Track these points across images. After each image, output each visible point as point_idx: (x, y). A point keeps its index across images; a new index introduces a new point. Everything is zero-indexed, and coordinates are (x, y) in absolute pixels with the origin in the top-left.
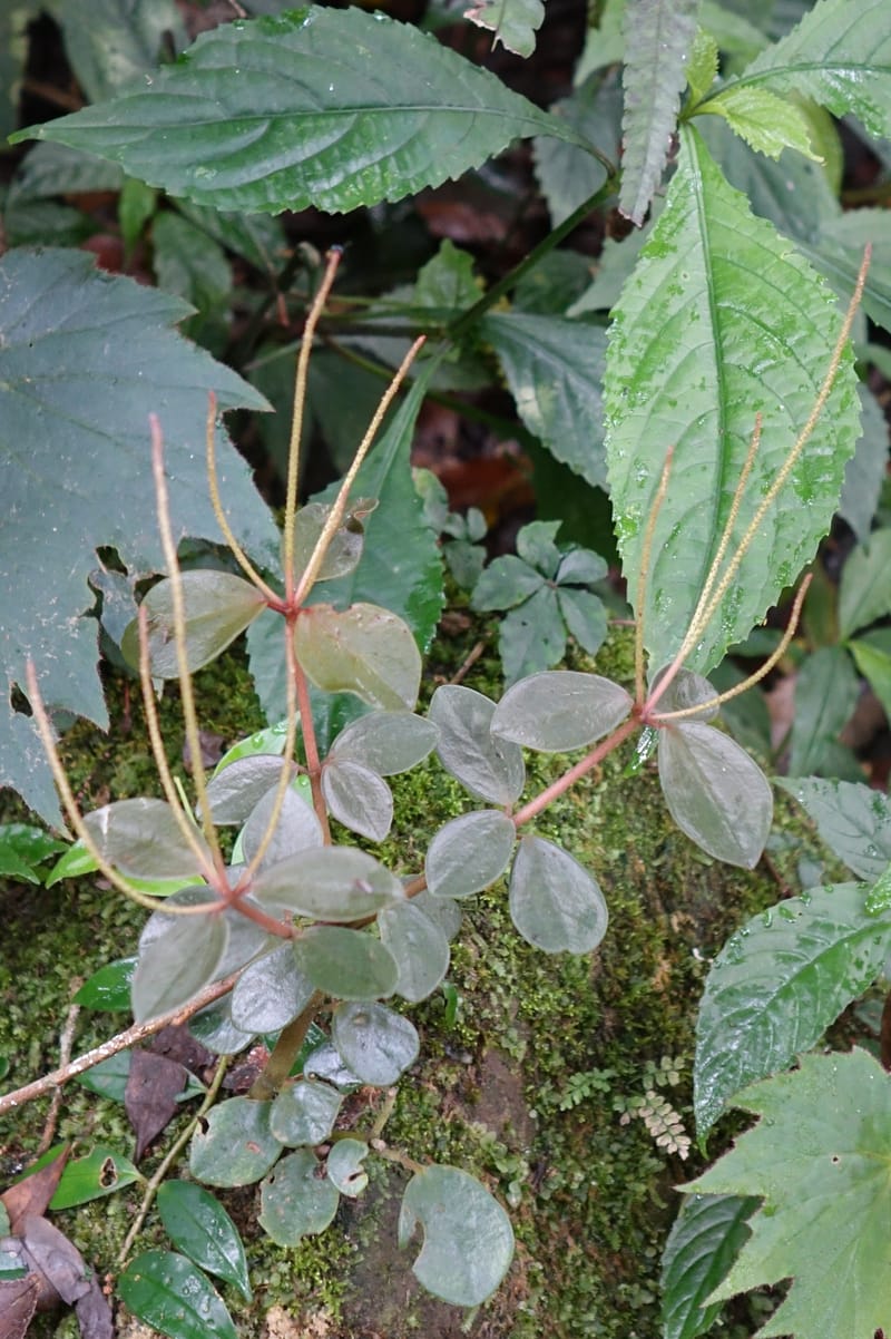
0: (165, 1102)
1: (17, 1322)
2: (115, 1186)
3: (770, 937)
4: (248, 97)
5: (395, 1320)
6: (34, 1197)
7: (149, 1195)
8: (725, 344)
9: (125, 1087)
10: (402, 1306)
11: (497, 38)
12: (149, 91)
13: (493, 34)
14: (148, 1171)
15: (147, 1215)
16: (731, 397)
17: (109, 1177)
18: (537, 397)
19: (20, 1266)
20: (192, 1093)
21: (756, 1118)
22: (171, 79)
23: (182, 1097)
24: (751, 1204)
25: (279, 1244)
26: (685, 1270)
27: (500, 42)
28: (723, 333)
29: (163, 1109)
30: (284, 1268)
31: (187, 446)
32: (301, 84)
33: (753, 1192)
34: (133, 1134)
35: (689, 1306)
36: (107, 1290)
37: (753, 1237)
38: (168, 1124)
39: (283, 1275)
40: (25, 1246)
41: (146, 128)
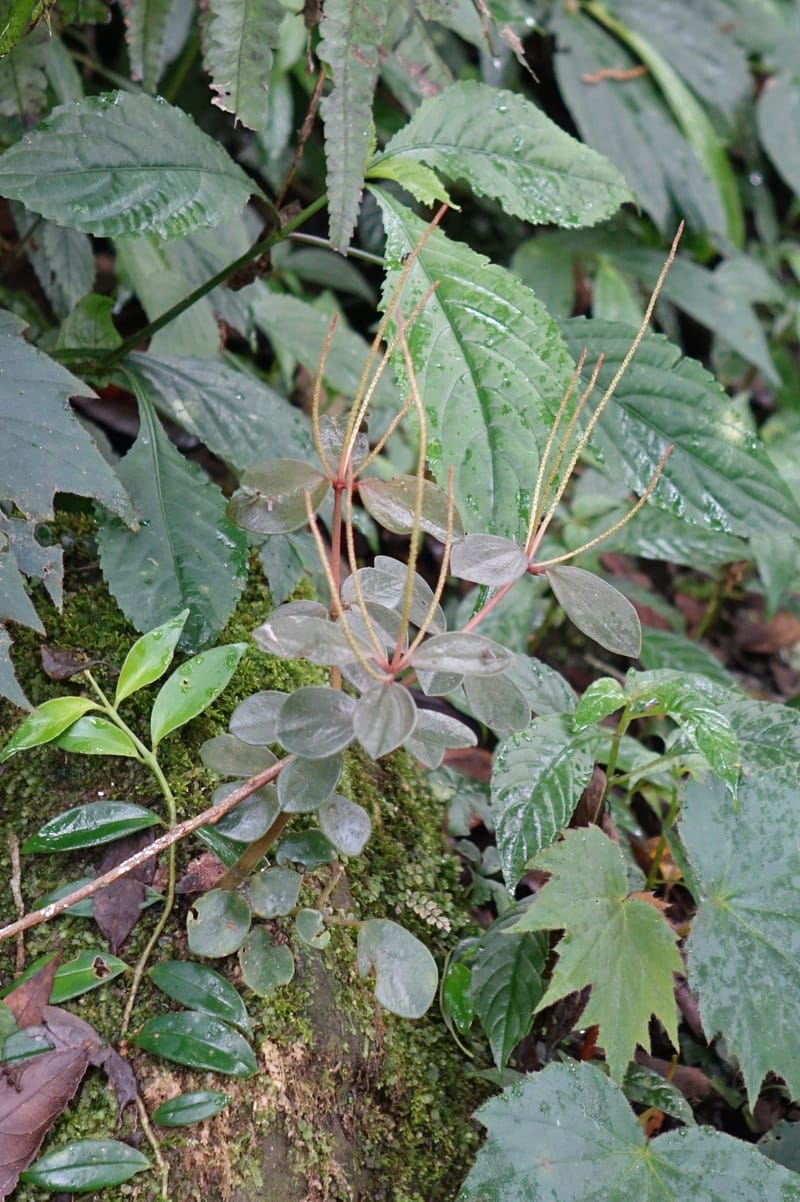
0: (131, 910)
1: (72, 1081)
2: (107, 977)
3: (521, 752)
4: (94, 154)
5: (336, 1047)
6: (31, 999)
7: (137, 979)
8: (460, 327)
9: (93, 905)
10: (340, 1036)
11: (237, 119)
12: (29, 148)
13: (233, 116)
14: (131, 960)
15: (137, 995)
16: (477, 363)
17: (100, 971)
18: (186, 408)
19: (46, 1045)
20: (151, 901)
21: (548, 875)
22: (44, 140)
23: (144, 905)
24: (557, 935)
25: (261, 995)
26: (490, 1001)
27: (239, 122)
28: (456, 320)
29: (131, 916)
30: (271, 1011)
31: (45, 424)
32: (125, 146)
33: (557, 927)
34: (104, 939)
35: (504, 1023)
36: (124, 1052)
37: (560, 959)
38: (133, 928)
39: (270, 1016)
40: (48, 1029)
41: (32, 176)
